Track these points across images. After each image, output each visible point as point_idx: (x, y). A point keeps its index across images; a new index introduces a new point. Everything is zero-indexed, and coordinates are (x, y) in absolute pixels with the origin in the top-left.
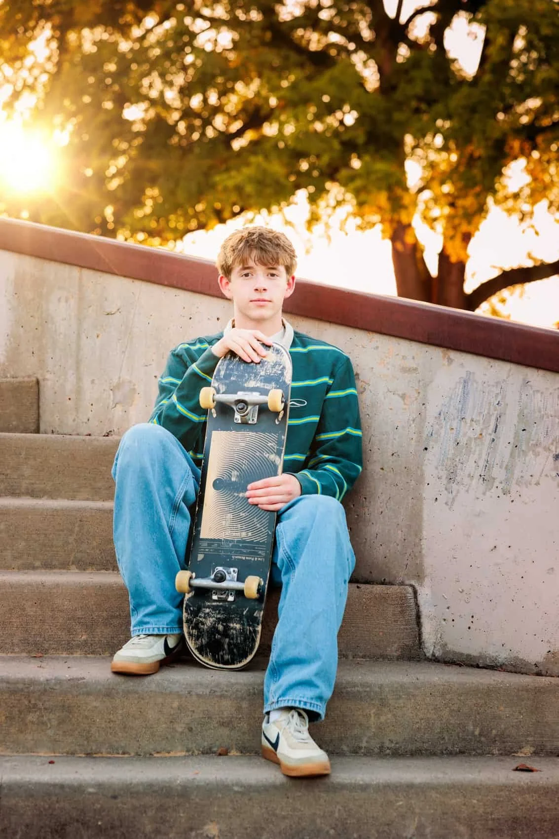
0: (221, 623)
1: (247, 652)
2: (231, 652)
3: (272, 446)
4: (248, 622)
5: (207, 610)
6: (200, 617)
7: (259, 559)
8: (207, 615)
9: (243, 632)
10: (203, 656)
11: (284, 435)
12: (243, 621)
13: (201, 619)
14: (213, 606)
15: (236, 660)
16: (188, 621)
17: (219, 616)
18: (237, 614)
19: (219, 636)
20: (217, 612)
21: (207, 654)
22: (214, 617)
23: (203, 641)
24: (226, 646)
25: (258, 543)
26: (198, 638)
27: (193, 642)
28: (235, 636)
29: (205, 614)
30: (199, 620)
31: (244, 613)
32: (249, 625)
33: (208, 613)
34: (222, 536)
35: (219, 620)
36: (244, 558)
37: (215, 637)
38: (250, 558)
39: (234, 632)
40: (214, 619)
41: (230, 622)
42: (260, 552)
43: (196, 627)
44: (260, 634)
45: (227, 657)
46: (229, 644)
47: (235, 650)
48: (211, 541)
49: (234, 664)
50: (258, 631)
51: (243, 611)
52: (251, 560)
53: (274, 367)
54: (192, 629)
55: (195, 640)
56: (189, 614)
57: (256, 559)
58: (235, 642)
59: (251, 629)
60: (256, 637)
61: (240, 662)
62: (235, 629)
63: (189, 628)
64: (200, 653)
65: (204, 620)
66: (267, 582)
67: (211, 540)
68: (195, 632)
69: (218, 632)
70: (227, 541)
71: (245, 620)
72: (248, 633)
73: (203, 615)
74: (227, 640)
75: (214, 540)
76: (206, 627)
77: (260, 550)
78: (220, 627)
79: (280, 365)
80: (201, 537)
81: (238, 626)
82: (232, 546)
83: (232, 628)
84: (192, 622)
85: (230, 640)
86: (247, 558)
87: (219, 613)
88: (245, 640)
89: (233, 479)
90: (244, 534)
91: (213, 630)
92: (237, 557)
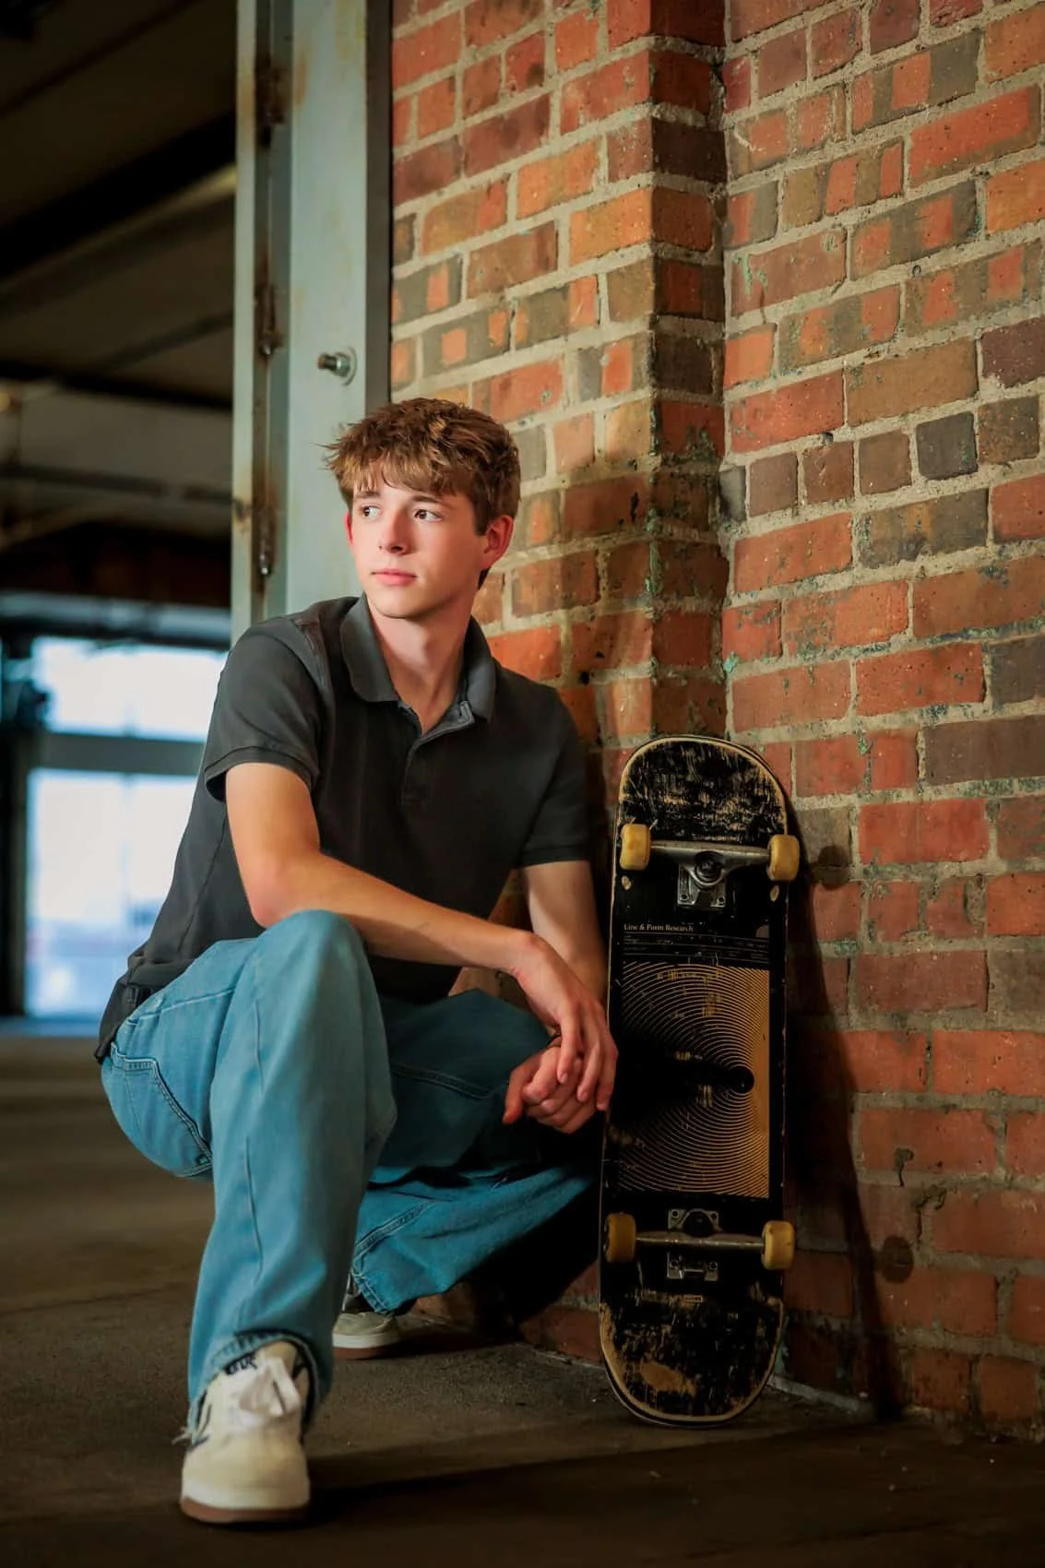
0: (705, 806)
1: (646, 760)
2: (682, 762)
3: (630, 1163)
4: (648, 807)
5: (735, 827)
6: (749, 816)
7: (635, 928)
8: (736, 817)
9: (658, 790)
10: (740, 756)
11: (604, 1188)
12: (657, 808)
13: (747, 812)
14: (723, 835)
15: (667, 749)
16: (777, 810)
17: (711, 817)
18: (670, 820)
19: (707, 784)
20: (713, 824)
21: (732, 758)
22: (721, 816)
23: (740, 778)
24: (691, 769)
25: (640, 960)
26: (753, 783)
27: (761, 777)
28: (674, 784)
29: (739, 820)
30: (753, 811)
31: (656, 821)
32: (643, 800)
33: (733, 821)
34: (718, 972)
35: (709, 810)
36: (668, 928)
37: (716, 783)
38: (655, 928)
39: (675, 790)
40: (721, 812)
41: (684, 806)
42: (635, 942)
43: (757, 801)
44: (621, 788)
45: (690, 753)
46: (685, 772)
47: (672, 763)
48: (743, 961)
49: (673, 743)
50: (625, 791)
51: (658, 825)
52: (654, 925)
53: (643, 1348)
54: (765, 798)
55: (758, 779)
56: (775, 821)
57: (642, 927)
58: (673, 777)
59: (640, 796)
60: (628, 782)
61: (661, 746)
62: (673, 796)
63: (773, 799)
64: (745, 759)
65: (742, 810)
66: (614, 882)
67: (744, 965)
68: (759, 792)
69: (708, 791)
70: (708, 962)
71: (654, 810)
72: (646, 790)
73: (744, 819)
74: (689, 778)
75: (737, 964)
76: (737, 800)
77: (635, 945)
78: (705, 798)
79: (629, 1352)
80: (766, 973)
81: (668, 799)
82: (696, 950)
83: (679, 796)
84: (767, 807)
85: (684, 779)
86: (661, 928)
87: (710, 822)
88: (652, 777)
89: (708, 1089)
90: (673, 975)
91: (721, 794)
92: (682, 929)
